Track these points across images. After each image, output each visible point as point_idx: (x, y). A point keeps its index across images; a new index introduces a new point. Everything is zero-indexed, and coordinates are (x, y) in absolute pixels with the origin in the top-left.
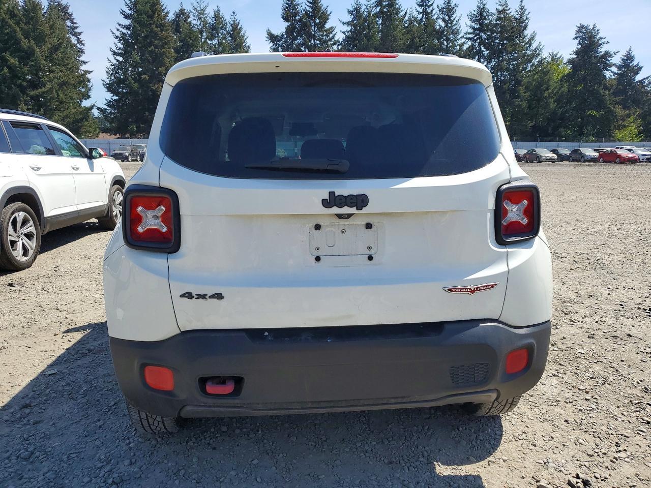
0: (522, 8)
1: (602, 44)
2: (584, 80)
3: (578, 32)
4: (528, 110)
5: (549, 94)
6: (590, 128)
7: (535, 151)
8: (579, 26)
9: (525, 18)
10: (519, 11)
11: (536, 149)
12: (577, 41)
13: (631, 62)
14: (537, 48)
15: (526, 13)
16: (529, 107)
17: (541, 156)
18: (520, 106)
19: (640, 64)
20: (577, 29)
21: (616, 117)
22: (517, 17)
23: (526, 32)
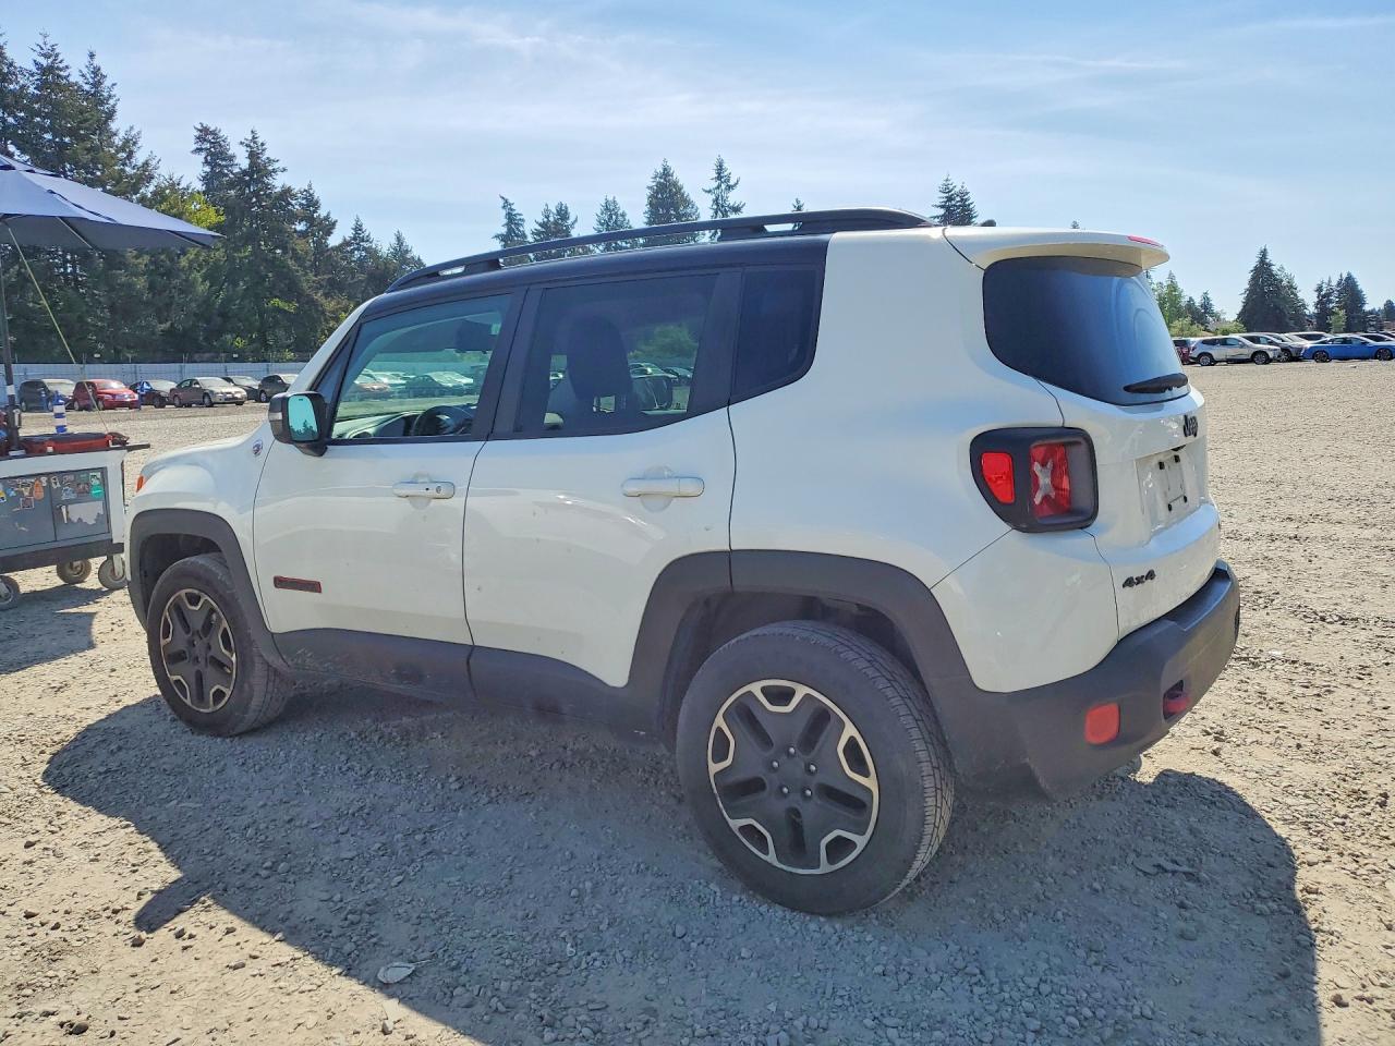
0: (96, 71)
1: (274, 171)
2: (251, 238)
3: (200, 139)
4: (150, 295)
5: (191, 262)
6: (281, 333)
7: (198, 383)
8: (200, 127)
9: (106, 94)
10: (88, 76)
11: (198, 379)
12: (201, 157)
13: (315, 212)
14: (146, 164)
15: (107, 83)
16: (151, 287)
17: (212, 392)
18: (130, 286)
19: (331, 216)
20: (197, 134)
21: (323, 312)
22: (87, 87)
23: (113, 126)
